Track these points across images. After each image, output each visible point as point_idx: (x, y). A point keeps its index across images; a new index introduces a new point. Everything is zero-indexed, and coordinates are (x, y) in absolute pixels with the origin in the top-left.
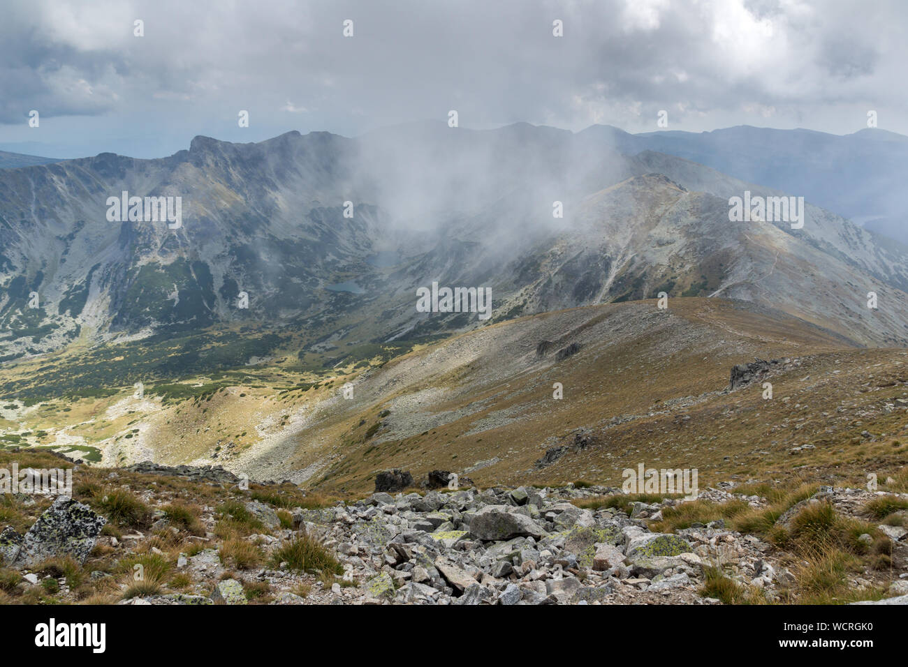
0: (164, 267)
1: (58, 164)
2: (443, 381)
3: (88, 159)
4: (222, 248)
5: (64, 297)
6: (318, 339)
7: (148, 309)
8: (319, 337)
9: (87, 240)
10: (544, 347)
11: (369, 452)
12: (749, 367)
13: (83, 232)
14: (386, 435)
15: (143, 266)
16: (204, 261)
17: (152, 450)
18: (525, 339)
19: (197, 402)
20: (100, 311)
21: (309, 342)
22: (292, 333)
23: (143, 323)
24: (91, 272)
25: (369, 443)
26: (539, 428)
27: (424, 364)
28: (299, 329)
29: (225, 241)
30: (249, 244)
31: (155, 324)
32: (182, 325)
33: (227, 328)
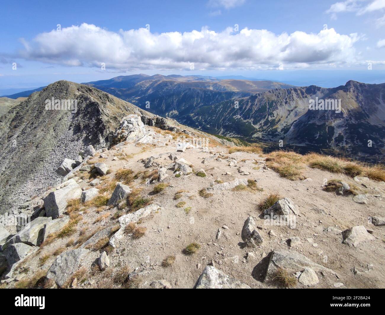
0: (318, 125)
1: (296, 88)
3: (306, 87)
4: (343, 123)
5: (284, 127)
7: (306, 138)
9: (296, 112)
13: (296, 110)
15: (310, 124)
16: (333, 126)
20: (292, 134)
23: (303, 141)
24: (293, 122)
29: (345, 121)
30: (356, 124)
31: (307, 143)
32: (316, 146)
33: (333, 152)
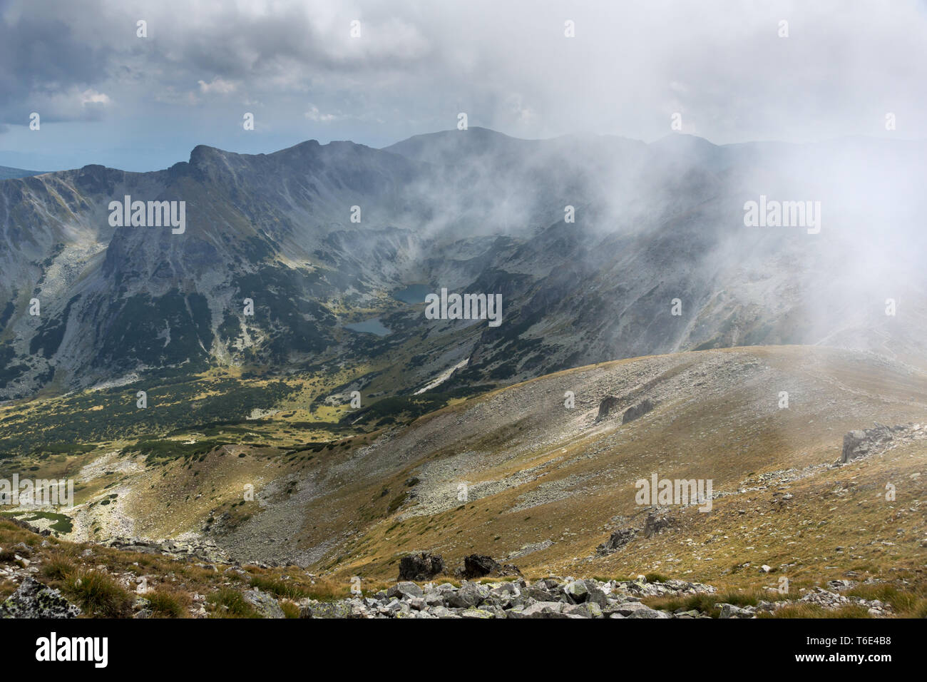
0: (155, 299)
1: (36, 177)
2: (485, 443)
3: (72, 172)
4: (223, 278)
5: (37, 333)
6: (333, 390)
7: (134, 350)
8: (334, 387)
9: (66, 266)
10: (608, 404)
11: (392, 529)
12: (867, 434)
13: (62, 257)
14: (414, 508)
15: (130, 298)
16: (201, 293)
17: (132, 520)
18: (585, 394)
19: (188, 462)
20: (78, 352)
21: (322, 392)
22: (302, 381)
23: (126, 367)
25: (392, 519)
26: (602, 504)
27: (461, 422)
28: (312, 377)
29: (227, 269)
30: (255, 273)
31: (143, 368)
32: (173, 369)
33: (226, 374)
